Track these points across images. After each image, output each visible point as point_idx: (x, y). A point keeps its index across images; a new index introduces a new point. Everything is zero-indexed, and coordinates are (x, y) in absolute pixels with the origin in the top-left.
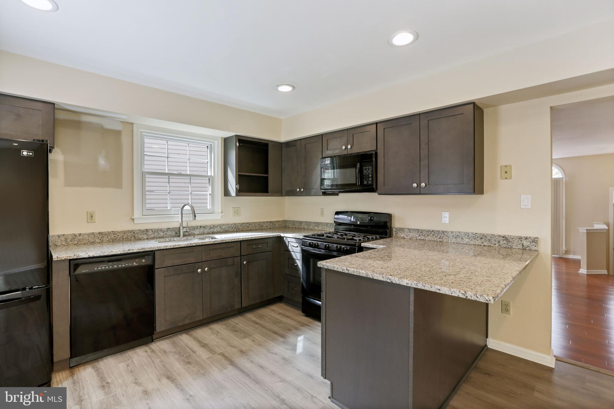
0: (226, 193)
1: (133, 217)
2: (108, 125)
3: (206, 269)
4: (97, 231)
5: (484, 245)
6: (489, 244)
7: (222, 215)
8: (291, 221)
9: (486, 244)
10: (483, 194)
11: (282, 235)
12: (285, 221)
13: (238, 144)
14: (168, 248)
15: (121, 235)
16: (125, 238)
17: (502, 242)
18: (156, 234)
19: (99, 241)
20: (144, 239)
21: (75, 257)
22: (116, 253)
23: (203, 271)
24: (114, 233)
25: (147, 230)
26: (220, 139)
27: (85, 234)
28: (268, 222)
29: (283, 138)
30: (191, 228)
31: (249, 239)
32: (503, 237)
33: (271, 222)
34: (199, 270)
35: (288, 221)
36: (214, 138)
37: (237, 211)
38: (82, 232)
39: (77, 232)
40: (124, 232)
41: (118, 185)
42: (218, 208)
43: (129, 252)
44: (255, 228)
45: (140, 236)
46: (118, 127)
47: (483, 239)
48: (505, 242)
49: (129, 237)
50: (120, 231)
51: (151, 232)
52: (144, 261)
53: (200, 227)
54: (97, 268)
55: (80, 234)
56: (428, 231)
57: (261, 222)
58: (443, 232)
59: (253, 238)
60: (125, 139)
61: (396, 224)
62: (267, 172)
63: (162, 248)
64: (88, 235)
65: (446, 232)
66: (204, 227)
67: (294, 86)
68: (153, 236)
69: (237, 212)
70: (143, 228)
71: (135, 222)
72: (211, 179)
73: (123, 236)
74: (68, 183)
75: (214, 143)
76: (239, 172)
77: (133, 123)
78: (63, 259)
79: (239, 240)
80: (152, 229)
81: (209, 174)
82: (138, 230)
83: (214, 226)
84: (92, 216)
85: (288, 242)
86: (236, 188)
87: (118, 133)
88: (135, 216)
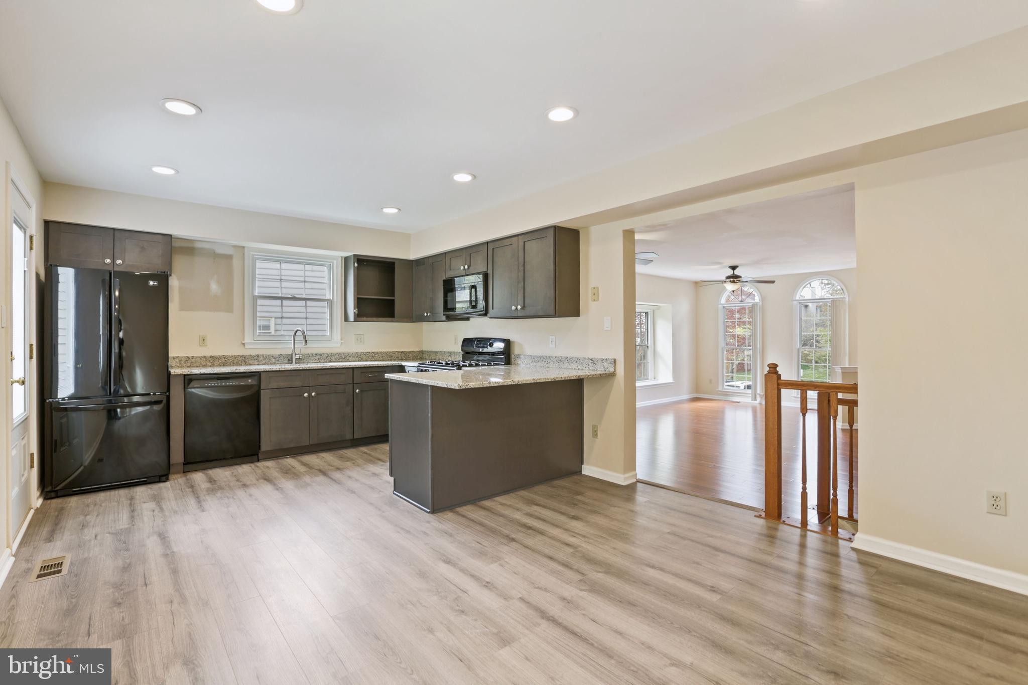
0: (346, 319)
1: (243, 342)
2: (220, 251)
3: (313, 394)
4: (208, 354)
5: (579, 369)
6: (582, 368)
7: (342, 343)
8: (427, 351)
9: (579, 367)
10: (579, 316)
11: (404, 364)
12: (422, 352)
13: (356, 265)
14: (273, 370)
15: (232, 359)
16: (235, 362)
17: (590, 365)
18: (267, 360)
19: (210, 364)
20: (255, 365)
21: (189, 373)
22: (224, 372)
23: (310, 395)
24: (225, 357)
25: (258, 356)
26: (340, 260)
27: (197, 357)
28: (399, 352)
29: (413, 256)
31: (363, 366)
32: (591, 360)
33: (402, 352)
34: (306, 395)
35: (425, 351)
36: (334, 258)
37: (361, 338)
38: (195, 355)
39: (190, 355)
40: (235, 357)
41: (229, 309)
42: (337, 336)
43: (236, 371)
44: (382, 358)
45: (251, 362)
46: (229, 251)
47: (578, 362)
48: (592, 364)
49: (240, 362)
50: (231, 355)
51: (262, 358)
52: (250, 381)
53: (316, 354)
54: (208, 384)
55: (193, 357)
56: (539, 357)
57: (390, 352)
58: (549, 357)
59: (367, 366)
60: (236, 263)
61: (516, 350)
62: (393, 294)
63: (267, 370)
64: (201, 358)
65: (552, 357)
66: (320, 355)
67: (400, 208)
68: (264, 362)
69: (360, 339)
70: (254, 353)
71: (247, 346)
72: (330, 302)
73: (234, 361)
74: (182, 308)
75: (333, 263)
76: (357, 295)
77: (244, 247)
78: (179, 373)
79: (351, 367)
80: (263, 356)
81: (328, 297)
82: (249, 356)
83: (332, 355)
84: (204, 340)
86: (354, 313)
87: (229, 257)
88: (246, 341)
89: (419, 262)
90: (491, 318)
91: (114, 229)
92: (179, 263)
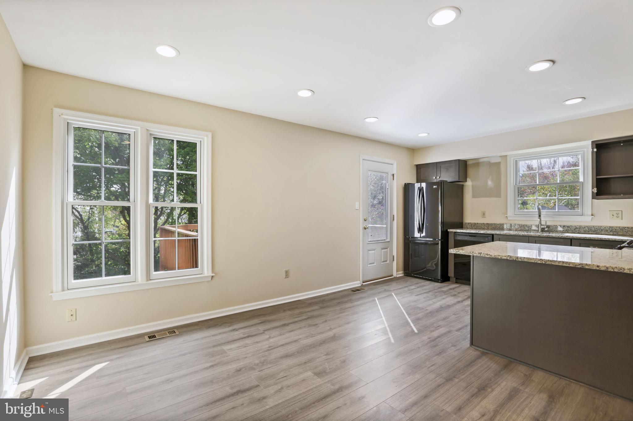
1: (506, 216)
2: (493, 161)
4: (486, 222)
7: (592, 218)
13: (595, 150)
15: (499, 226)
16: (501, 228)
18: (522, 228)
19: (487, 228)
20: (513, 230)
22: (472, 232)
24: (495, 224)
25: (516, 225)
27: (480, 224)
30: (554, 227)
31: (582, 238)
38: (479, 222)
39: (476, 222)
40: (501, 225)
41: (499, 196)
42: (588, 211)
46: (499, 160)
50: (498, 223)
53: (564, 226)
55: (478, 223)
59: (588, 238)
60: (502, 167)
64: (481, 224)
66: (568, 227)
67: (584, 97)
69: (616, 214)
70: (513, 223)
71: (509, 219)
72: (582, 185)
73: (500, 227)
74: (474, 196)
76: (596, 176)
77: (507, 155)
80: (519, 225)
81: (580, 181)
82: (510, 224)
83: (580, 227)
84: (484, 214)
86: (593, 192)
87: (498, 164)
88: (509, 215)
91: (437, 163)
92: (471, 172)
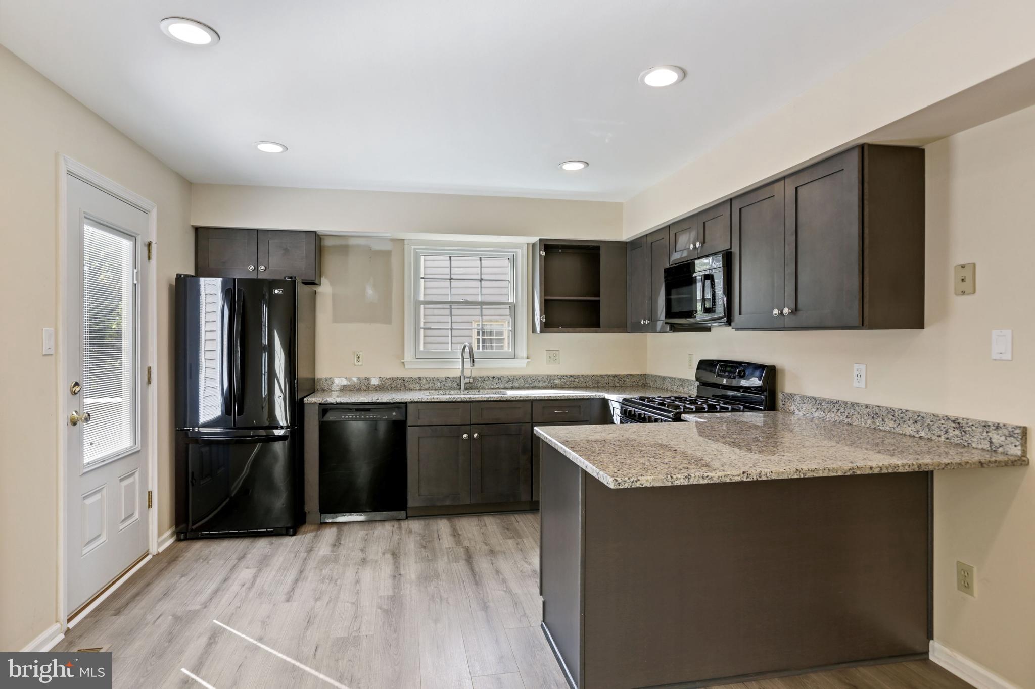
0: (534, 331)
1: (402, 361)
2: (377, 247)
3: (475, 435)
5: (920, 437)
6: (929, 435)
7: (528, 362)
8: (652, 375)
9: (923, 434)
10: (922, 326)
11: (607, 396)
12: (644, 376)
13: (543, 253)
14: (423, 401)
15: (389, 382)
16: (393, 386)
17: (951, 433)
18: (431, 385)
19: (365, 388)
20: (416, 390)
21: (323, 402)
22: (363, 402)
23: (471, 436)
25: (420, 378)
26: (525, 247)
28: (610, 376)
29: (626, 234)
30: (480, 379)
31: (546, 398)
32: (954, 421)
33: (615, 376)
34: (465, 436)
35: (649, 375)
36: (517, 246)
37: (555, 355)
40: (393, 379)
41: (387, 319)
42: (522, 352)
43: (378, 401)
44: (584, 385)
45: (411, 386)
46: (387, 247)
47: (919, 424)
48: (957, 432)
49: (399, 386)
50: (388, 377)
51: (424, 382)
52: (394, 414)
53: (493, 378)
56: (830, 402)
57: (597, 375)
58: (853, 405)
59: (553, 398)
60: (395, 261)
61: (788, 386)
62: (598, 294)
63: (416, 401)
65: (858, 404)
66: (499, 378)
67: (588, 162)
68: (427, 386)
69: (553, 356)
70: (415, 375)
71: (406, 367)
72: (513, 308)
73: (391, 384)
74: (336, 319)
75: (516, 253)
76: (545, 295)
77: (404, 240)
78: (313, 402)
79: (529, 398)
80: (426, 378)
81: (511, 300)
82: (409, 378)
83: (515, 378)
84: (358, 358)
85: (613, 408)
86: (541, 321)
87: (387, 254)
88: (406, 359)
89: (634, 245)
90: (737, 329)
91: (258, 230)
92: (331, 263)
